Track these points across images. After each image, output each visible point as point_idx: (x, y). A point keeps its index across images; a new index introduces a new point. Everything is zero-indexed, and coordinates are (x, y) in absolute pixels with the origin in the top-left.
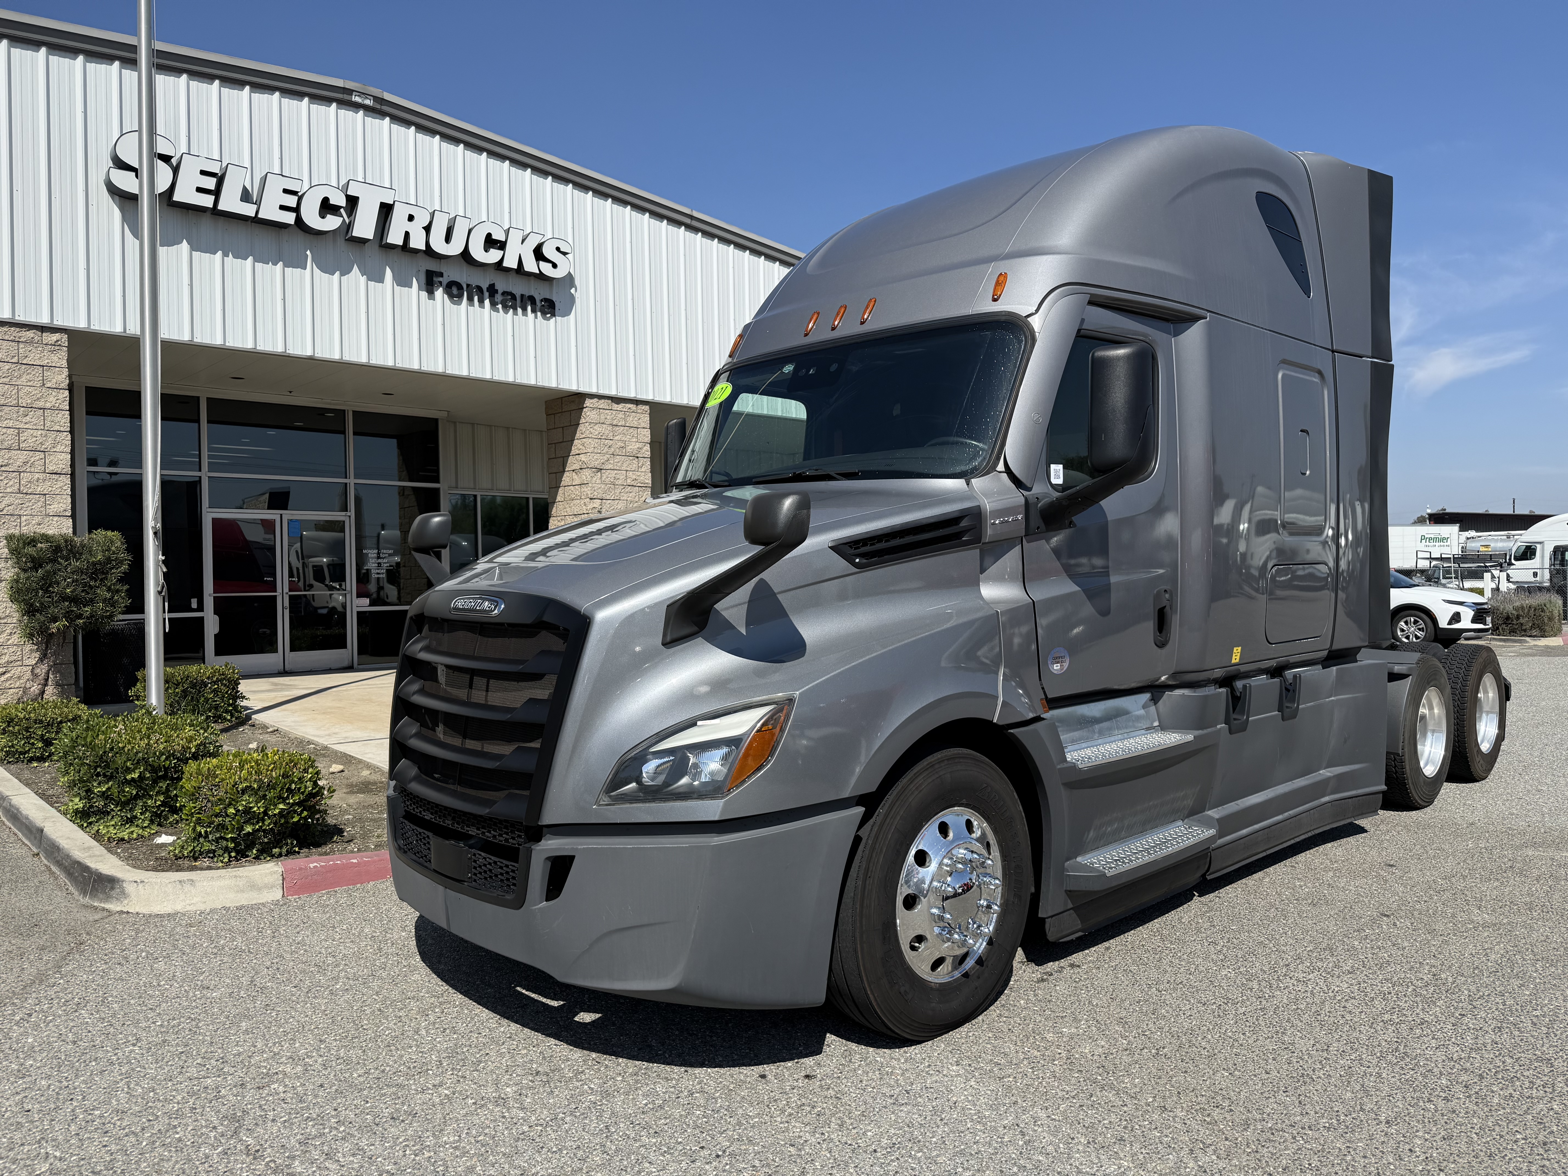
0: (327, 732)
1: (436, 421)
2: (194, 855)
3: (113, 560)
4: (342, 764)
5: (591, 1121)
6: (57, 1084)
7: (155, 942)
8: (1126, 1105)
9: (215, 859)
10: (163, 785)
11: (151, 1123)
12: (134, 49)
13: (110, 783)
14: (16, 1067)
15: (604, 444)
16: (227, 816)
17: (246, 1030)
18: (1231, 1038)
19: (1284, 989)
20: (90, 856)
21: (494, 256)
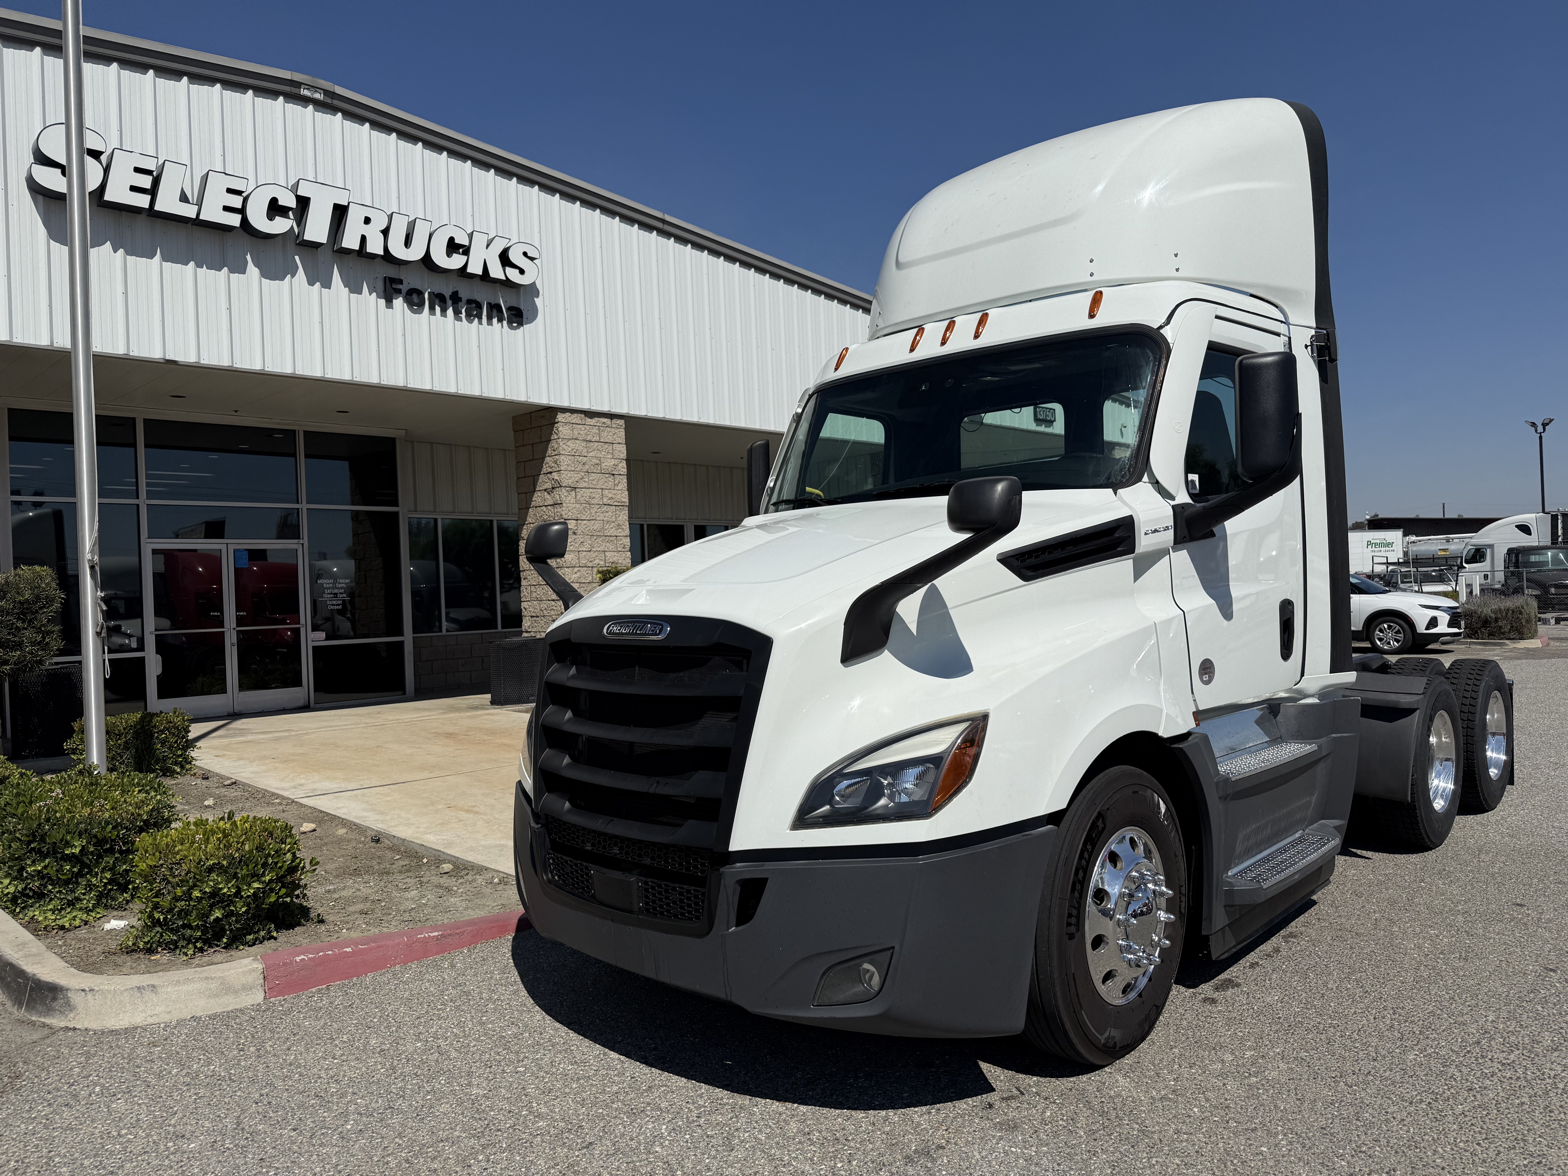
0: (294, 784)
1: (392, 441)
2: (151, 946)
3: (43, 599)
4: (313, 822)
9: (178, 951)
10: (109, 860)
12: (59, 34)
13: (47, 861)
15: (578, 461)
16: (191, 899)
20: (26, 956)
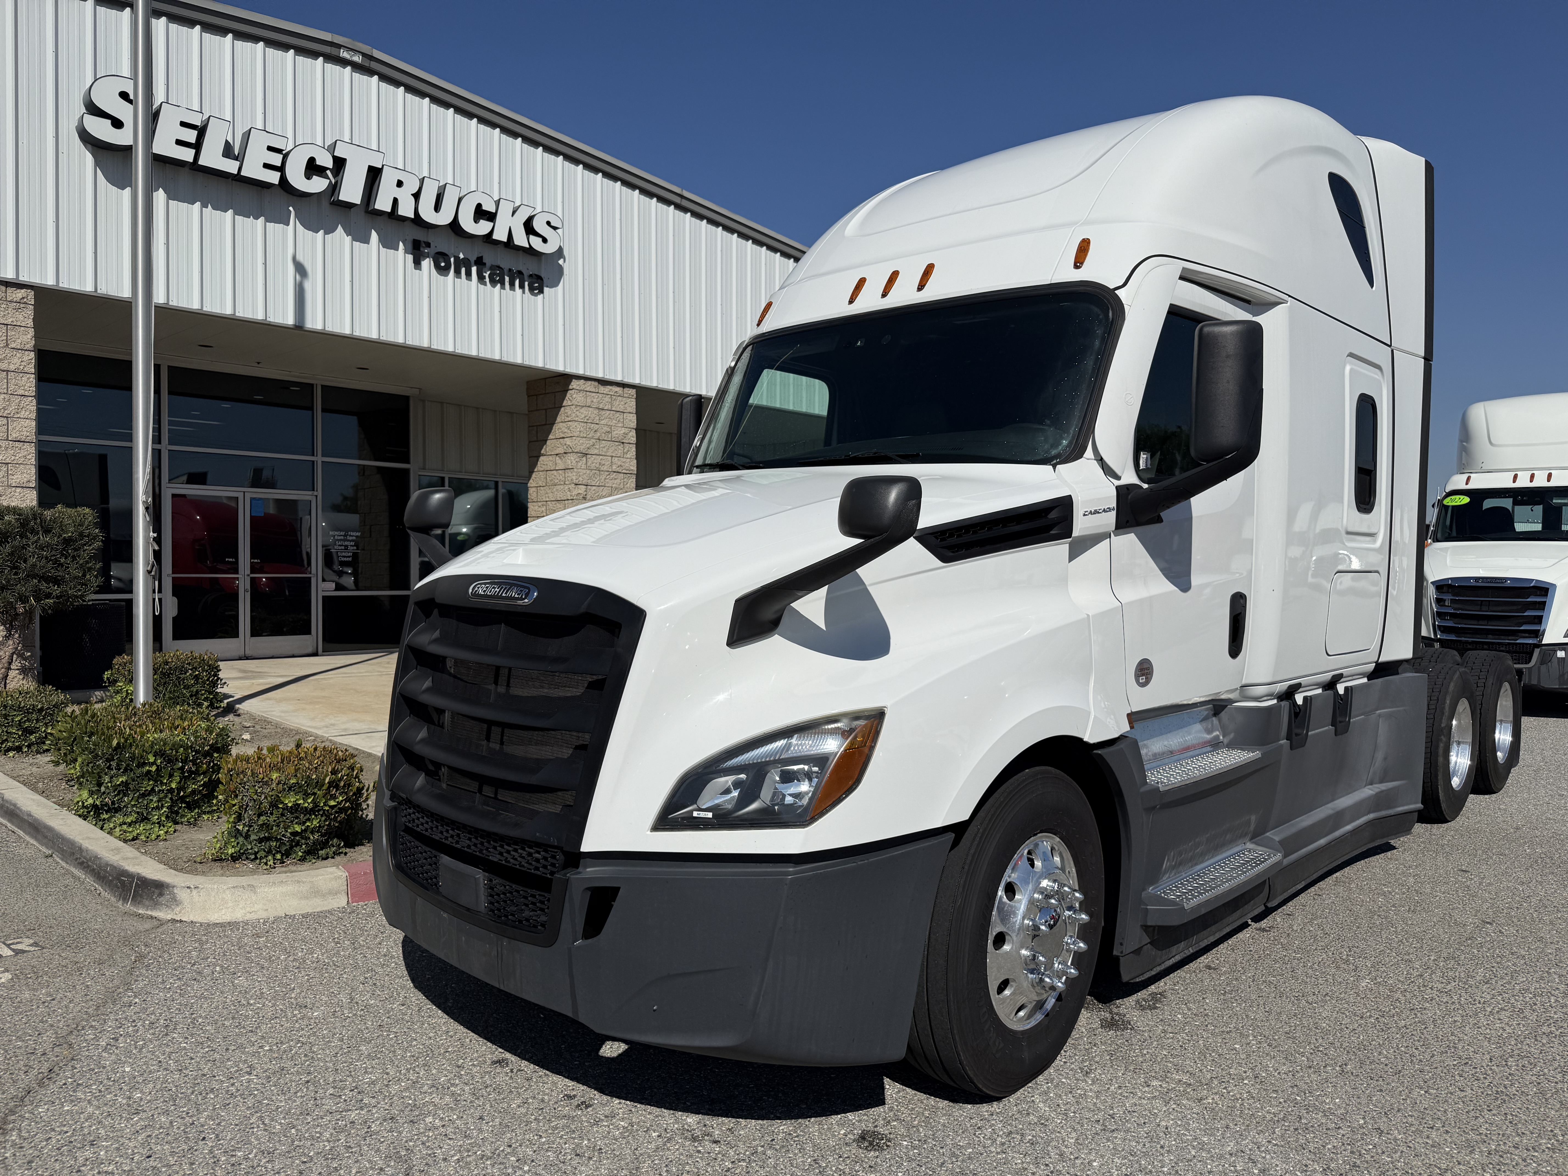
0: (323, 724)
1: (407, 398)
3: (85, 536)
5: (795, 1154)
6: (179, 1120)
7: (224, 955)
8: (1339, 1128)
9: (258, 862)
11: (308, 1165)
14: (124, 1101)
15: (590, 428)
17: (369, 1055)
18: (1406, 1053)
19: (1431, 1000)
20: (123, 859)
21: (483, 228)
